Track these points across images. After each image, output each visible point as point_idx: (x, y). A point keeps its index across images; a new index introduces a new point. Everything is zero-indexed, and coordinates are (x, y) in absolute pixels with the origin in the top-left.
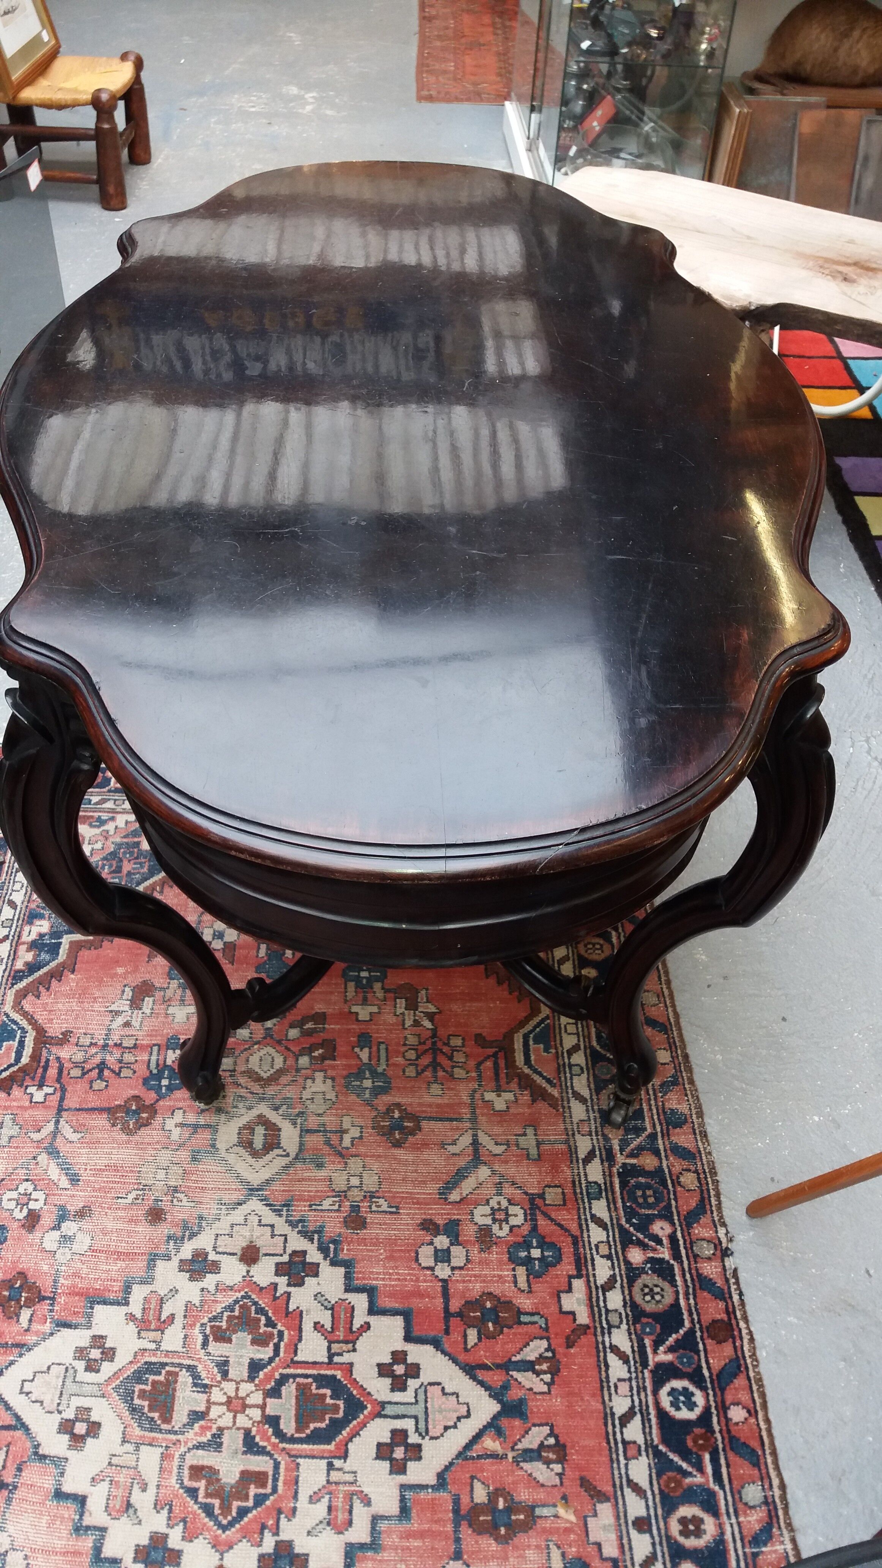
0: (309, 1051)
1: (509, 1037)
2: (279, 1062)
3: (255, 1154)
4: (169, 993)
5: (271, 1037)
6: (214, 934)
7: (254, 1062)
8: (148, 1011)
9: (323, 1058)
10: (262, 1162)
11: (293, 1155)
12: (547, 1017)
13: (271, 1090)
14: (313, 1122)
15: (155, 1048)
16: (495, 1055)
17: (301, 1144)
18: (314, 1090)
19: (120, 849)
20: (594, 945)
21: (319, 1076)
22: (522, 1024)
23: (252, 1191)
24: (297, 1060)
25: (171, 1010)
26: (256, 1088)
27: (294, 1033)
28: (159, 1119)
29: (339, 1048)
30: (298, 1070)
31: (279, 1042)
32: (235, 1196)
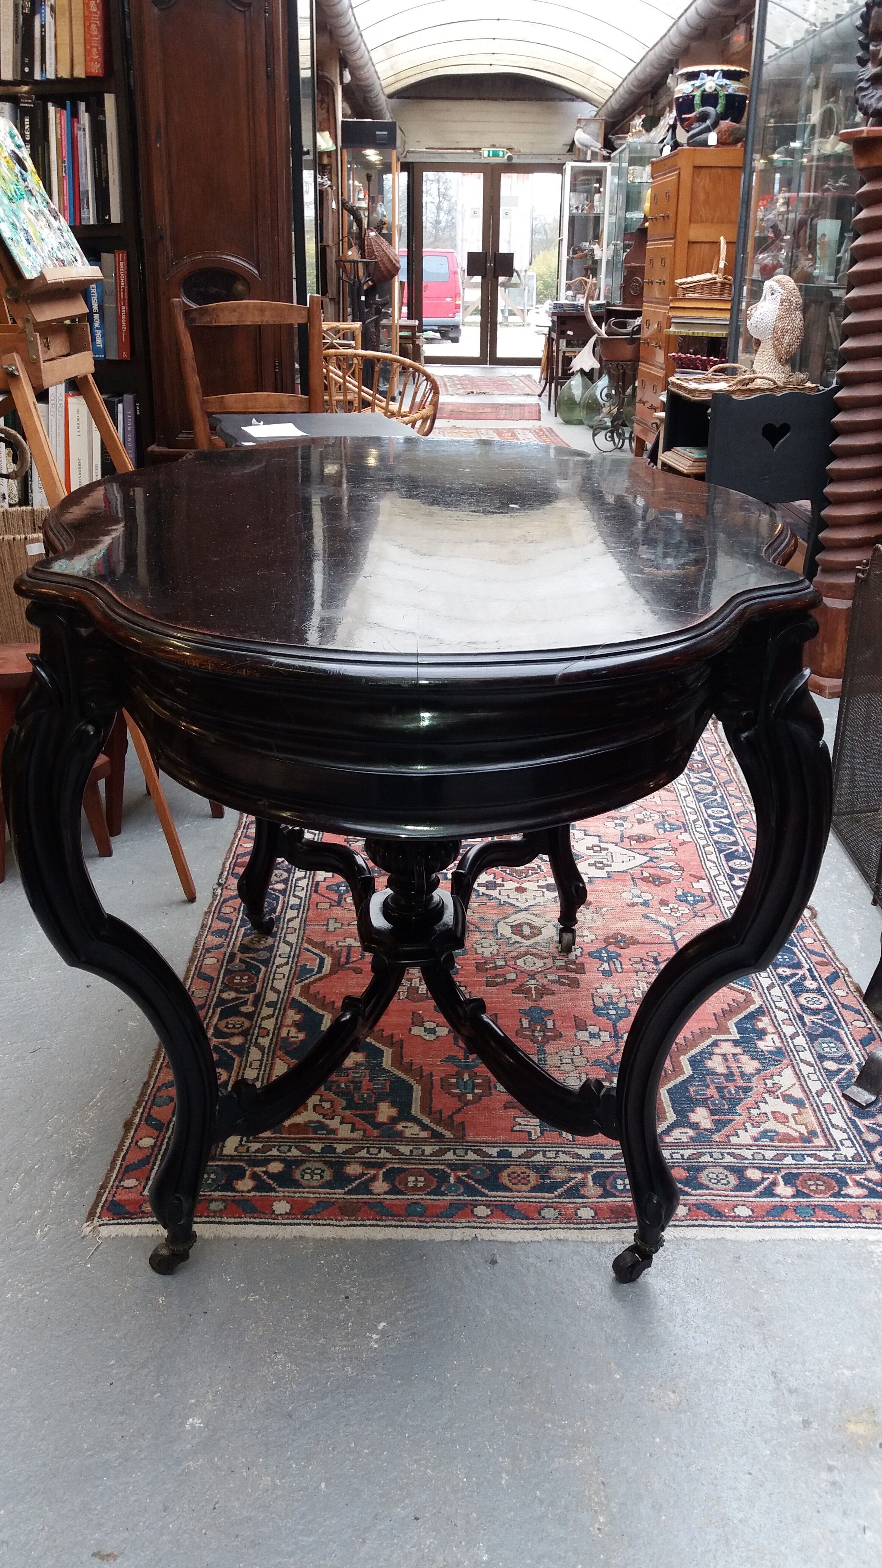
0: (496, 967)
1: (333, 971)
2: (520, 962)
3: (528, 924)
4: (623, 1000)
5: (529, 975)
6: (600, 1037)
7: (539, 964)
8: (635, 990)
9: (486, 963)
10: (522, 921)
11: (501, 923)
12: (296, 983)
13: (524, 949)
14: (490, 936)
15: (619, 970)
16: (347, 963)
17: (496, 926)
18: (491, 950)
19: (729, 1108)
20: (234, 1027)
21: (487, 954)
22: (321, 979)
23: (526, 910)
24: (506, 963)
25: (618, 991)
26: (535, 951)
27: (512, 976)
28: (601, 938)
29: (474, 968)
30: (504, 958)
31: (522, 972)
32: (536, 908)
